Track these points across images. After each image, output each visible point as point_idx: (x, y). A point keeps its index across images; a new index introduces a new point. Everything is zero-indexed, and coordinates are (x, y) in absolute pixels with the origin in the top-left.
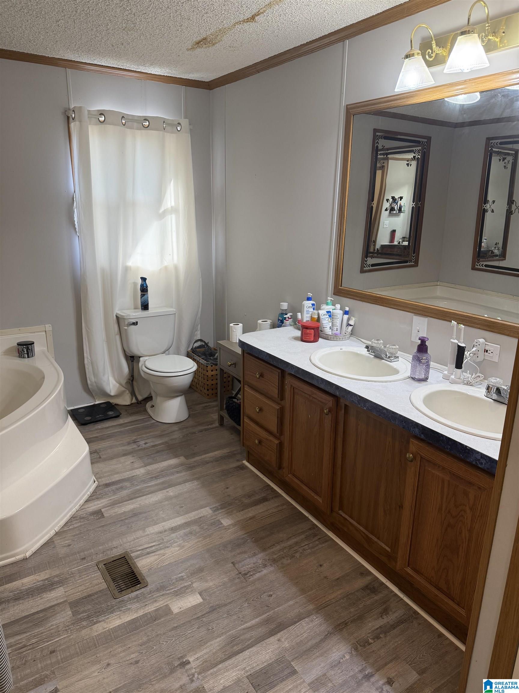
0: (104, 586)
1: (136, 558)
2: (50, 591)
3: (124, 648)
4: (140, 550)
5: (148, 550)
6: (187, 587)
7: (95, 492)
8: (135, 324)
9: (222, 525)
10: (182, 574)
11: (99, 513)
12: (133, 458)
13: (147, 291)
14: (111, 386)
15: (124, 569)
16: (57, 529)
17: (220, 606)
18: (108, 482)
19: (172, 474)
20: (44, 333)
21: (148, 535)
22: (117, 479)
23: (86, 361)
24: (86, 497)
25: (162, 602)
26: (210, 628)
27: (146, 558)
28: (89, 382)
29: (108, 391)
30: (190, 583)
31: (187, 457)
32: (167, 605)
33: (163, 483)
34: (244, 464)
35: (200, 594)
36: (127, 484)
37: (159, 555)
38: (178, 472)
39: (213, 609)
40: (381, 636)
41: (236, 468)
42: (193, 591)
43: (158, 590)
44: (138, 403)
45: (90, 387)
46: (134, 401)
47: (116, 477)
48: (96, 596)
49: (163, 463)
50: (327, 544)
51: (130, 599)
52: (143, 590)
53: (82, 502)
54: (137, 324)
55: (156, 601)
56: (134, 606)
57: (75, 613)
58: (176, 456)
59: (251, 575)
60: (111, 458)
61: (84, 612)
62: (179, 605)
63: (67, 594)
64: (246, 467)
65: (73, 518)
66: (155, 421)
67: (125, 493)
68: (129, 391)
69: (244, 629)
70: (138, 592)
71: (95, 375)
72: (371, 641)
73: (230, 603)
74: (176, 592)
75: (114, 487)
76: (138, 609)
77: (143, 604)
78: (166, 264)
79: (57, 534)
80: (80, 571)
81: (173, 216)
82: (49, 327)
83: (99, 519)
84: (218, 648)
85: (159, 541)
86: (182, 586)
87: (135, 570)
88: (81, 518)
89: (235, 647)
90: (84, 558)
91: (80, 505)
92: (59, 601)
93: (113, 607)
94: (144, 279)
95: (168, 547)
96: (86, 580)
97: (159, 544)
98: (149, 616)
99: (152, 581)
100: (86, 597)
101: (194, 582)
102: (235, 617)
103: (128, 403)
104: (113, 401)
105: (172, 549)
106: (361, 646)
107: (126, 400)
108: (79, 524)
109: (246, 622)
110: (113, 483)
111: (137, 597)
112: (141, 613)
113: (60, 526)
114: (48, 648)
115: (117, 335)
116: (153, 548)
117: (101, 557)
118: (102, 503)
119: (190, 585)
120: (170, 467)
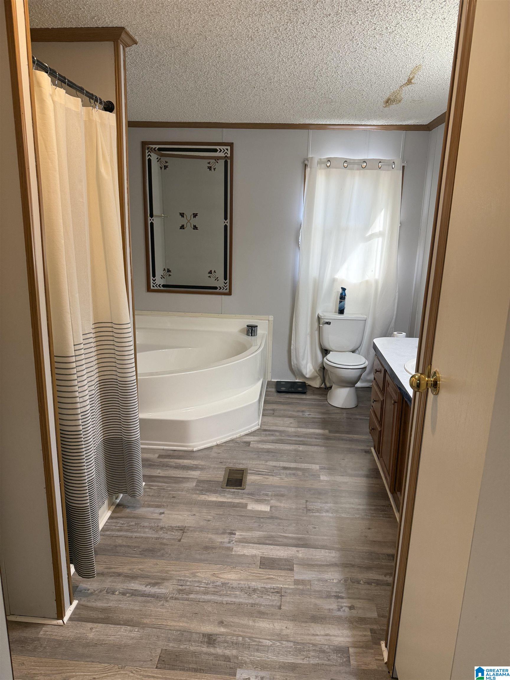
0: (221, 480)
1: (249, 474)
2: (193, 470)
3: (207, 512)
4: (255, 471)
5: (260, 473)
6: (265, 500)
7: (255, 431)
8: (328, 323)
9: (319, 478)
10: (269, 493)
11: (248, 443)
12: (294, 420)
13: (344, 299)
14: (308, 370)
15: (238, 476)
16: (219, 442)
17: (277, 518)
18: (267, 429)
19: (311, 438)
20: (267, 321)
21: (267, 465)
22: (274, 429)
23: (292, 347)
24: (247, 432)
25: (244, 501)
26: (262, 525)
27: (255, 476)
28: (292, 363)
29: (304, 373)
30: (270, 499)
31: (330, 432)
32: (247, 504)
33: (301, 441)
34: (371, 449)
35: (271, 507)
36: (277, 434)
37: (264, 477)
38: (316, 438)
39: (272, 518)
40: (373, 584)
41: (361, 450)
42: (267, 504)
43: (248, 494)
44: (325, 389)
45: (293, 367)
46: (323, 386)
47: (274, 428)
48: (213, 482)
49: (310, 429)
50: (389, 519)
51: (229, 492)
52: (240, 490)
53: (243, 434)
54: (330, 324)
55: (242, 499)
56: (229, 496)
57: (196, 486)
58: (323, 429)
59: (313, 512)
60: (280, 417)
61: (202, 487)
62: (254, 507)
63: (200, 475)
64: (371, 452)
65: (232, 441)
66: (327, 403)
67: (272, 438)
68: (320, 377)
69: (281, 535)
70: (236, 490)
71: (297, 359)
72: (362, 582)
73: (285, 519)
74: (258, 499)
75: (267, 433)
76: (230, 498)
77: (233, 497)
78: (367, 278)
79: (217, 445)
80: (214, 468)
81: (380, 239)
82: (271, 318)
83: (246, 446)
84: (257, 536)
85: (270, 470)
86: (264, 498)
87: (243, 479)
88: (236, 442)
89: (267, 541)
90: (222, 463)
91: (240, 435)
92: (194, 477)
93: (217, 491)
94: (344, 289)
95: (273, 476)
96: (214, 473)
97: (269, 472)
98: (232, 504)
99: (248, 488)
100: (208, 481)
101: (273, 500)
102: (281, 527)
103: (317, 386)
104: (308, 383)
105: (275, 478)
106: (351, 581)
107: (316, 384)
108: (232, 445)
109: (285, 533)
110: (269, 431)
111: (234, 492)
112: (230, 500)
113: (221, 442)
114: (173, 495)
115: (316, 330)
116: (264, 473)
117: (231, 465)
118: (254, 439)
119: (269, 500)
120: (314, 434)
